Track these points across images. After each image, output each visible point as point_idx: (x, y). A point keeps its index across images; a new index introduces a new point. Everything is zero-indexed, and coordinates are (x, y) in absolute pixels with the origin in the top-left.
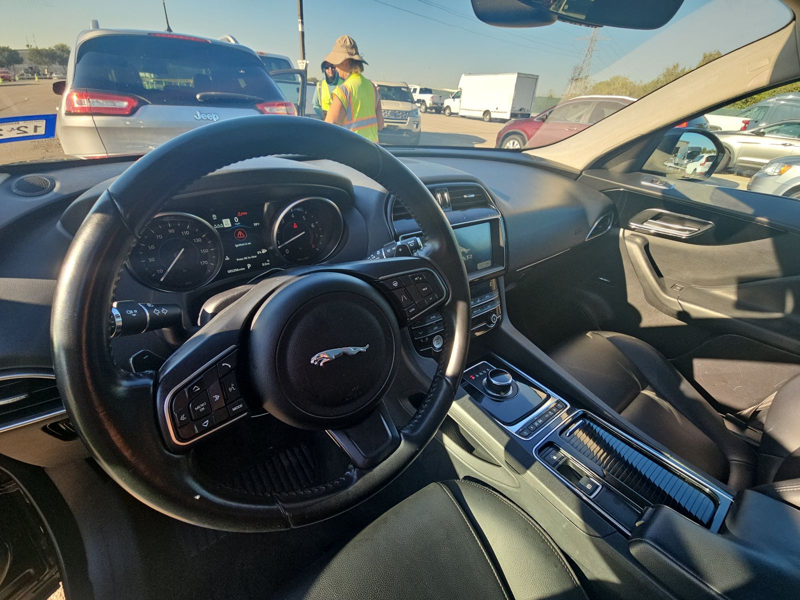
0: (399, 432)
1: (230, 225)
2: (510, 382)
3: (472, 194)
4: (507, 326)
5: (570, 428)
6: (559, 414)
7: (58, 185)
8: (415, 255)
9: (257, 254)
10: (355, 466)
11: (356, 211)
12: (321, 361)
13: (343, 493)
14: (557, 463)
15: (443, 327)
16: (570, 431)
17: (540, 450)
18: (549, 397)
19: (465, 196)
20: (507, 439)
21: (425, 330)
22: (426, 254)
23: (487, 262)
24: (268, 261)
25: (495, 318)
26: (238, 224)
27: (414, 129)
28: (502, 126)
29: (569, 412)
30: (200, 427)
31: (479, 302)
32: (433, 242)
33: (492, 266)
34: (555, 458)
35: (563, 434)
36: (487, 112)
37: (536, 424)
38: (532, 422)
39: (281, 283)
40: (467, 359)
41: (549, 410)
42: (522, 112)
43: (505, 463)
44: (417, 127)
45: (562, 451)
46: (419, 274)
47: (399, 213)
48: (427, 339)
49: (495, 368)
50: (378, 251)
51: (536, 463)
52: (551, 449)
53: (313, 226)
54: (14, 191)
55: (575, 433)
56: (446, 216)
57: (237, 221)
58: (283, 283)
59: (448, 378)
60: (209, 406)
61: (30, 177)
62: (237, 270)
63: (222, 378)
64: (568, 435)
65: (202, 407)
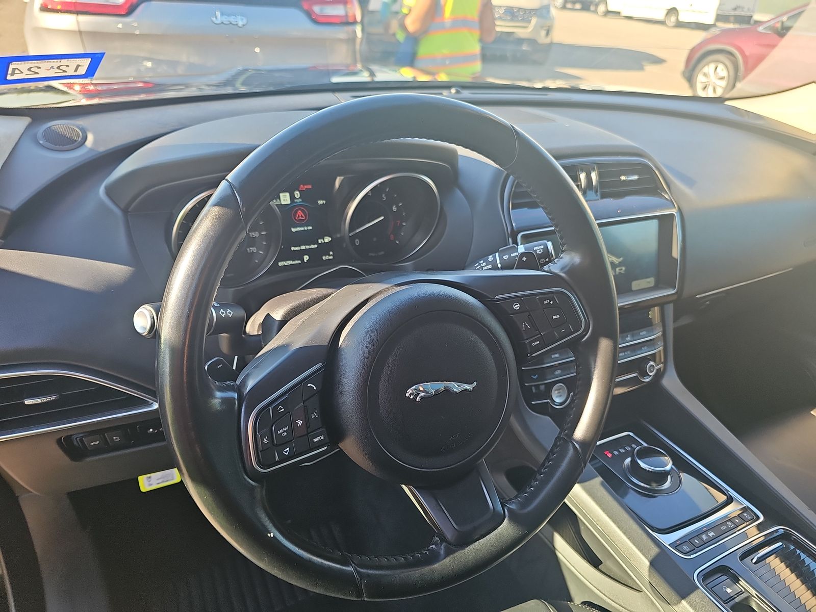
0: (503, 506)
1: (289, 202)
2: (668, 468)
3: (633, 174)
4: (672, 383)
5: (759, 552)
6: (744, 528)
7: (90, 137)
8: (546, 269)
9: (317, 243)
10: (443, 539)
11: (458, 193)
12: (417, 395)
13: (427, 569)
14: (732, 598)
15: (575, 371)
16: (759, 555)
17: (706, 576)
18: (730, 500)
19: (623, 178)
20: (655, 550)
21: (543, 373)
22: (562, 269)
23: (648, 280)
24: (331, 253)
25: (652, 368)
26: (298, 201)
27: (542, 39)
28: (698, 37)
29: (761, 527)
30: (281, 454)
31: (630, 341)
32: (573, 254)
33: (656, 287)
34: (729, 590)
35: (748, 559)
36: (673, 11)
37: (704, 537)
38: (698, 534)
39: (375, 292)
40: (605, 425)
41: (728, 519)
42: (737, 13)
43: (648, 585)
44: (548, 34)
45: (742, 582)
46: (549, 295)
47: (521, 200)
48: (542, 387)
49: (645, 445)
50: (490, 257)
51: (697, 593)
52: (725, 577)
53: (395, 209)
54: (41, 142)
55: (768, 560)
56: (589, 207)
57: (299, 196)
58: (378, 293)
59: (577, 442)
60: (291, 431)
61: (59, 125)
62: (290, 262)
63: (307, 400)
64: (754, 561)
65: (285, 431)
